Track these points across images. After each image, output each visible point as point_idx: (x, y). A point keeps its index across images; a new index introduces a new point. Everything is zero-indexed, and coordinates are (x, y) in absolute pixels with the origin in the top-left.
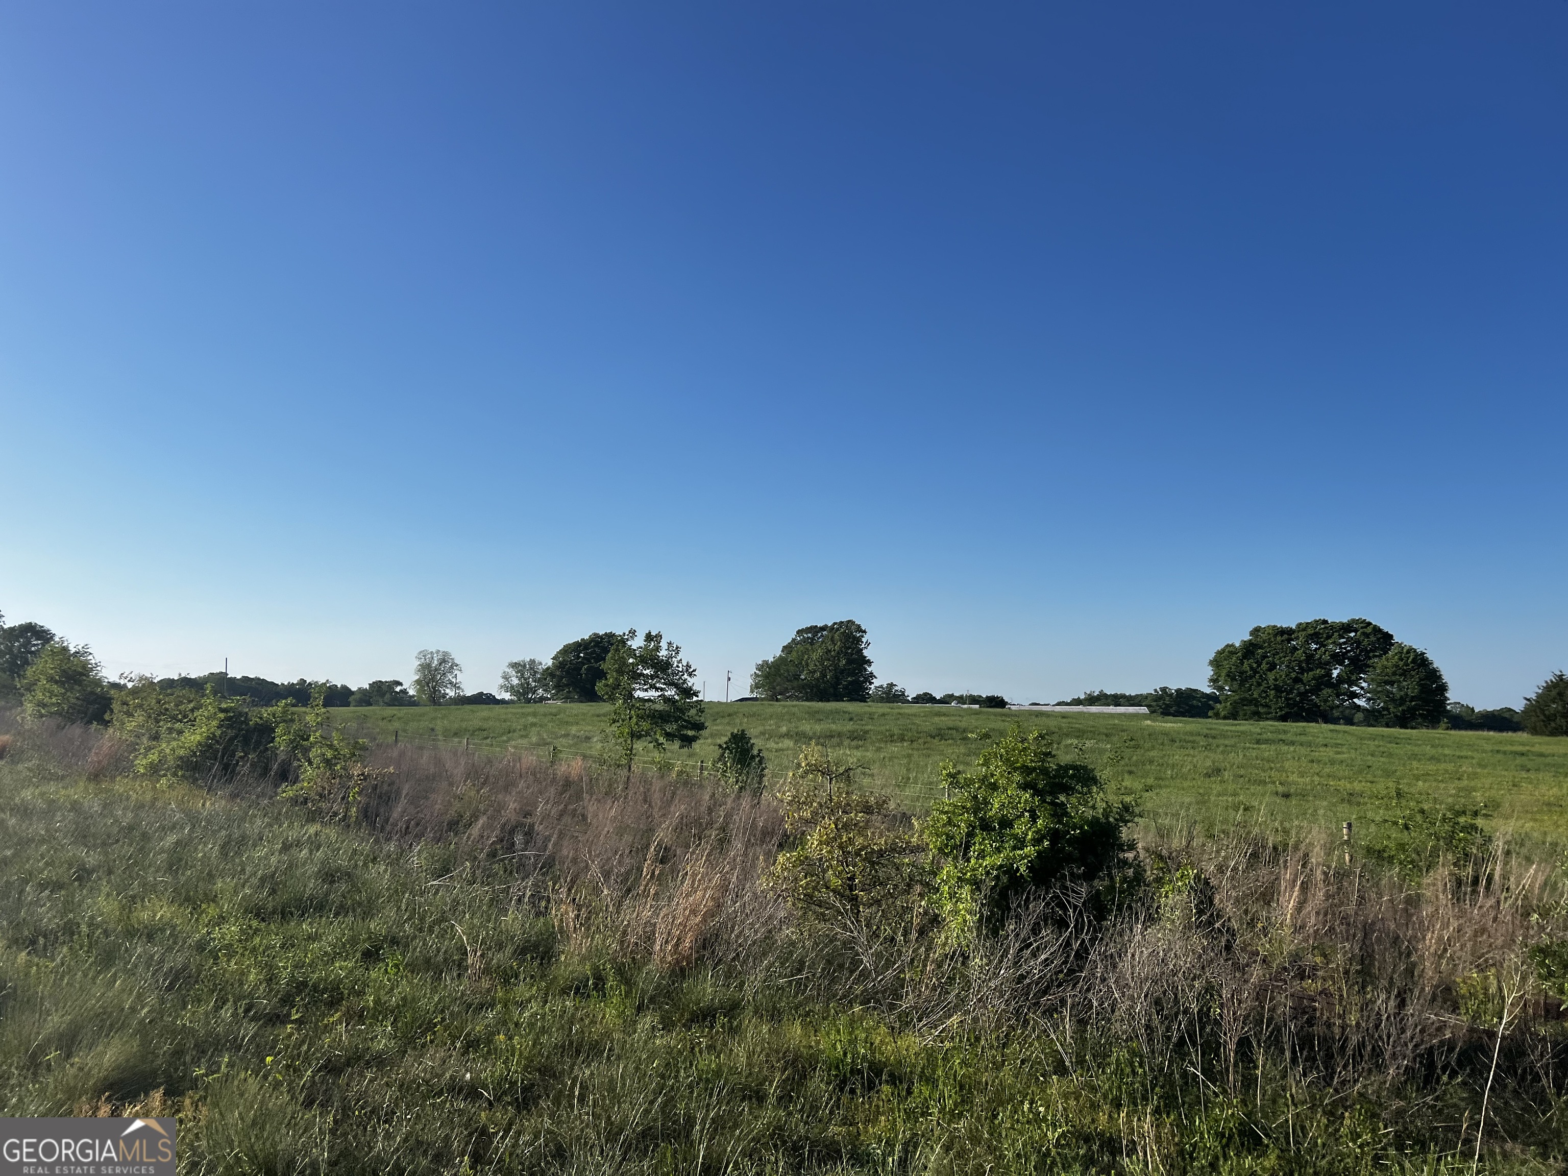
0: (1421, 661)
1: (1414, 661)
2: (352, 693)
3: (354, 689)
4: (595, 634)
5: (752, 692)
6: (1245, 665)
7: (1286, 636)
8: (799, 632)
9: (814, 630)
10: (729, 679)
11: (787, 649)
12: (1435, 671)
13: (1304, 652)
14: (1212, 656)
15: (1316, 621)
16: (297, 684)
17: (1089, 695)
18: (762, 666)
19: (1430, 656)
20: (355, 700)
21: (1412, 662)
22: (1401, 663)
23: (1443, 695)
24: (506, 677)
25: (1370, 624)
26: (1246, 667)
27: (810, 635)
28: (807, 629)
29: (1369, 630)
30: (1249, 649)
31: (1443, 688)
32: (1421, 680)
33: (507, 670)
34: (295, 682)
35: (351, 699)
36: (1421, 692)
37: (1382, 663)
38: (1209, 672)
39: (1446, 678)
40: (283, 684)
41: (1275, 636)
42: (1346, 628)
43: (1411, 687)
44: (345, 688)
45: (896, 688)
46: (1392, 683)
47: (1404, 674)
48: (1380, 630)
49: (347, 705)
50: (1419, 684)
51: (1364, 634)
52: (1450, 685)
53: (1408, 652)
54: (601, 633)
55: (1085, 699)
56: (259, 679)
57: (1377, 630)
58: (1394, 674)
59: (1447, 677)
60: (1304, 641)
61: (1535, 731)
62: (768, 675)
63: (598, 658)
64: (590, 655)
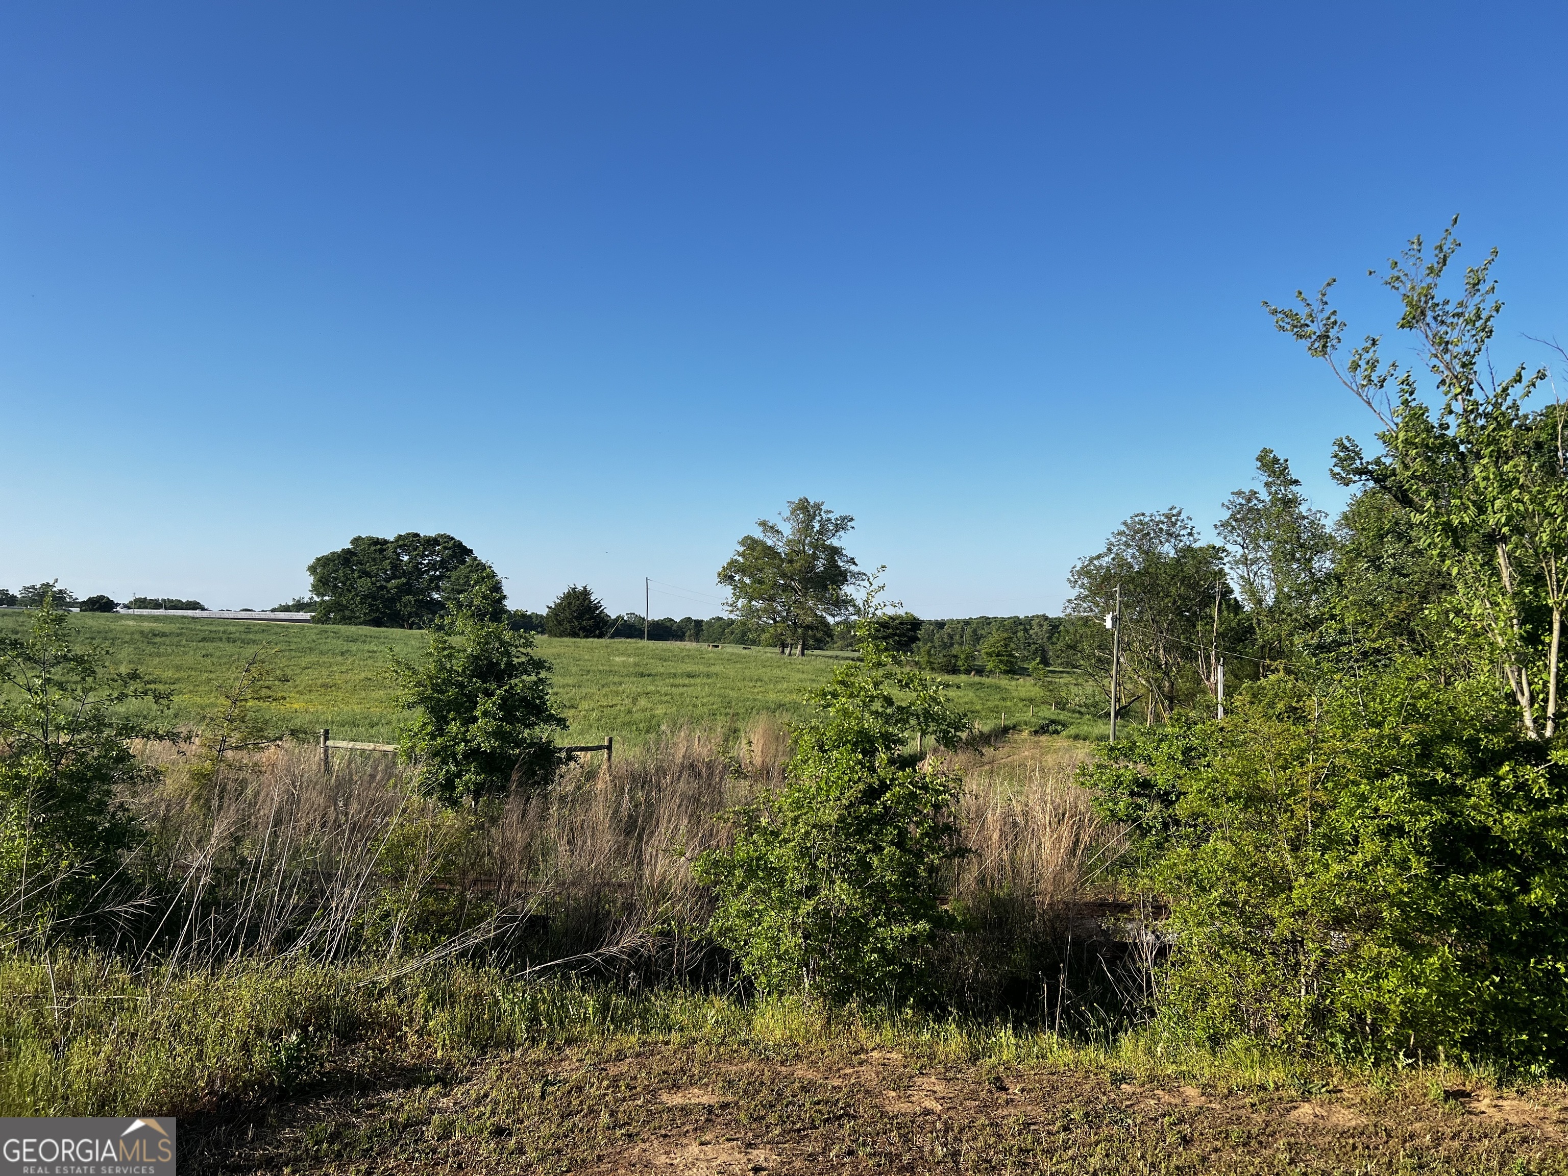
6: (341, 572)
7: (379, 546)
13: (391, 562)
14: (311, 561)
15: (409, 534)
22: (471, 574)
25: (452, 539)
26: (340, 574)
29: (451, 544)
30: (345, 558)
37: (458, 574)
41: (370, 545)
42: (431, 542)
48: (462, 546)
51: (446, 548)
53: (478, 565)
57: (459, 545)
58: (465, 584)
60: (395, 552)
61: (552, 634)
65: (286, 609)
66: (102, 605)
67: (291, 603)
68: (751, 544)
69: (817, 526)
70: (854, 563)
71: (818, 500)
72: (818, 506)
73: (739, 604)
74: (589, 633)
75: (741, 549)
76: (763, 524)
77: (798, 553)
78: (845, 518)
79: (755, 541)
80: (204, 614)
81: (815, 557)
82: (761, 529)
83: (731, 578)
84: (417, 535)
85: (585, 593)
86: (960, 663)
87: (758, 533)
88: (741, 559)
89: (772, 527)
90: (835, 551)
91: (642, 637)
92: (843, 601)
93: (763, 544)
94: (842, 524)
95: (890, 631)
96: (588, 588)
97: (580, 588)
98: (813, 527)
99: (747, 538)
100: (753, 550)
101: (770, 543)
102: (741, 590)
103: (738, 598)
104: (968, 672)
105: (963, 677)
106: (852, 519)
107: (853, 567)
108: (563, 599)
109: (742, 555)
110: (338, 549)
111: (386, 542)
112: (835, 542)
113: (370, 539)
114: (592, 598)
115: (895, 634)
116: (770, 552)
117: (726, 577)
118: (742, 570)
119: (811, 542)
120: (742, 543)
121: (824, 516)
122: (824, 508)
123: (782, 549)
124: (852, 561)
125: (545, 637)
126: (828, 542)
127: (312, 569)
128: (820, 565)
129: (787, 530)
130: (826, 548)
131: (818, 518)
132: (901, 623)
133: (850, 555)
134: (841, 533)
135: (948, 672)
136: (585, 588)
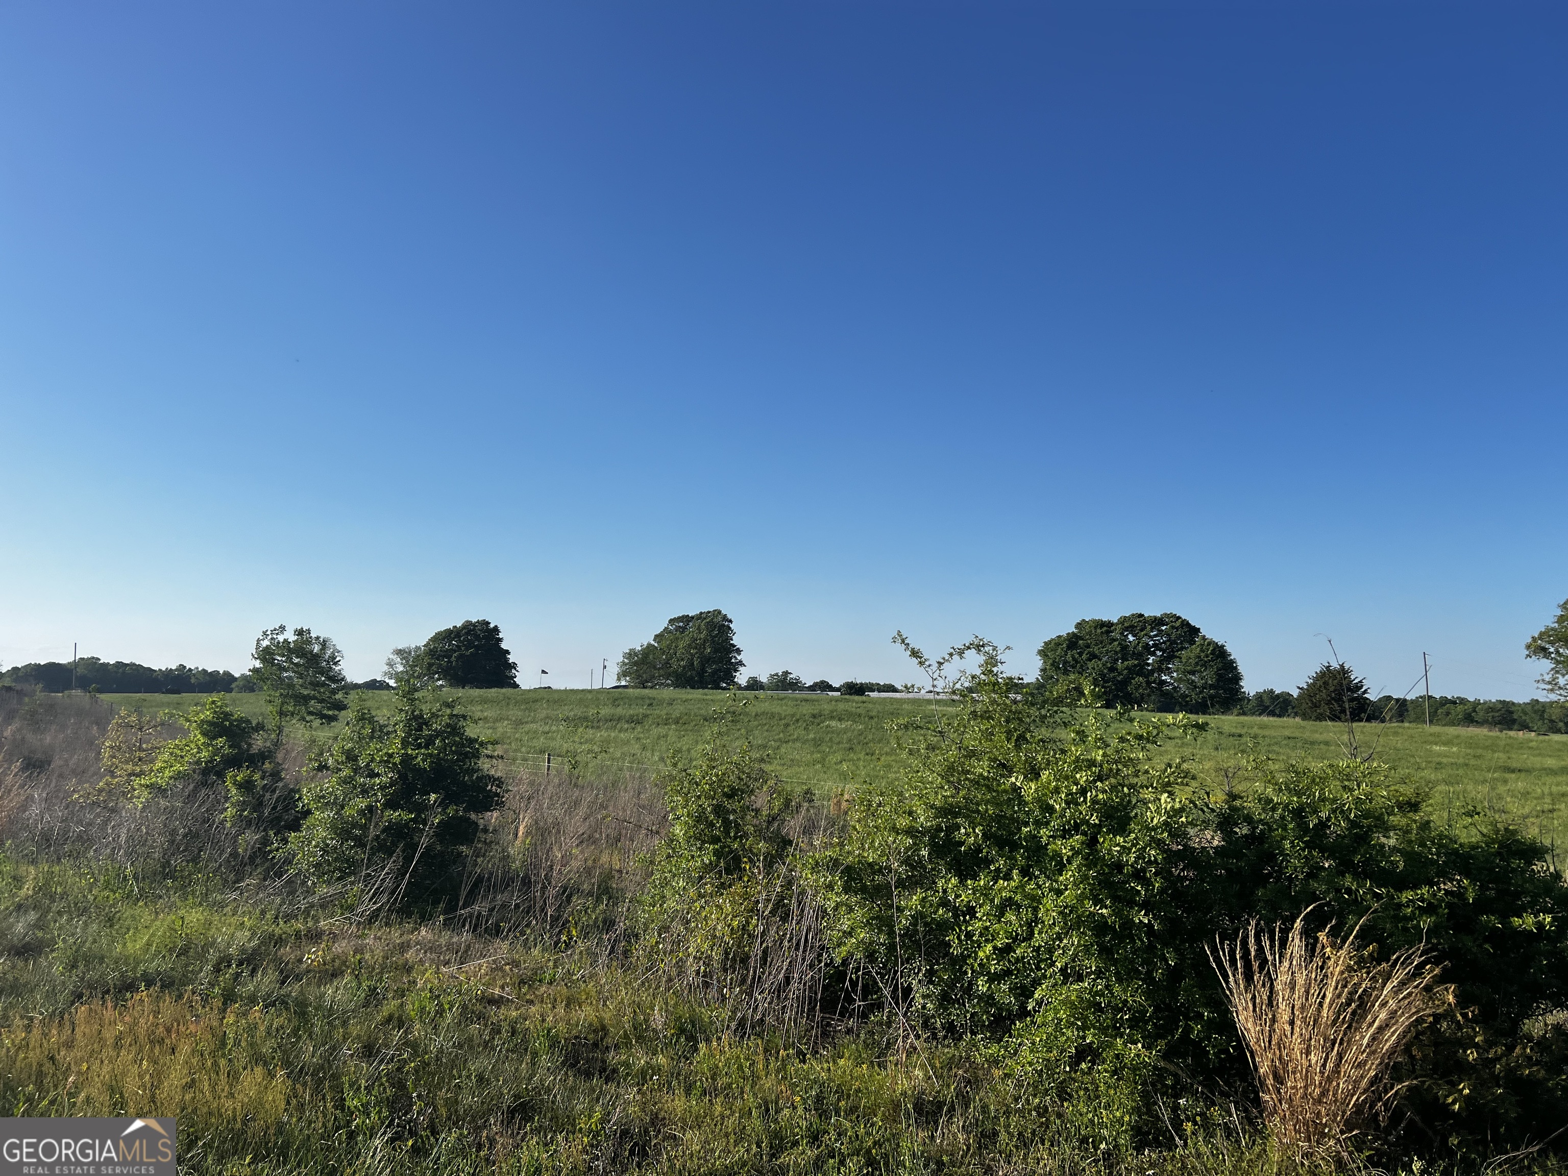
0: (1220, 653)
1: (1213, 653)
2: (235, 679)
3: (237, 675)
4: (467, 622)
5: (619, 679)
6: (1069, 656)
7: (1105, 628)
8: (671, 621)
9: (686, 619)
10: (605, 667)
11: (658, 637)
12: (1232, 662)
13: (1119, 644)
14: (1040, 645)
15: (1133, 615)
16: (176, 670)
18: (630, 654)
19: (1228, 648)
20: (237, 686)
21: (1211, 654)
22: (1202, 655)
23: (1237, 683)
24: (390, 664)
25: (1179, 618)
26: (1069, 658)
27: (681, 624)
28: (679, 618)
29: (1178, 624)
30: (1072, 641)
31: (1237, 678)
32: (1219, 669)
33: (391, 656)
34: (174, 668)
35: (233, 686)
36: (1218, 681)
37: (1189, 654)
38: (1039, 661)
39: (1241, 669)
40: (160, 670)
41: (1095, 628)
42: (1157, 622)
43: (1209, 676)
44: (227, 674)
45: (791, 676)
46: (1193, 673)
47: (1204, 665)
48: (1188, 624)
49: (230, 691)
50: (1216, 673)
51: (1173, 627)
53: (1209, 644)
54: (474, 620)
56: (134, 664)
57: (1186, 624)
58: (1197, 664)
60: (1122, 634)
61: (1305, 717)
62: (635, 664)
63: (470, 645)
64: (462, 642)
66: (855, 689)
74: (1356, 716)
83: (1544, 650)
84: (1141, 615)
85: (1343, 672)
96: (1346, 666)
97: (1335, 666)
108: (1316, 679)
110: (1064, 633)
111: (1109, 624)
113: (1094, 621)
114: (1352, 677)
125: (1300, 721)
127: (1043, 653)
136: (1342, 666)
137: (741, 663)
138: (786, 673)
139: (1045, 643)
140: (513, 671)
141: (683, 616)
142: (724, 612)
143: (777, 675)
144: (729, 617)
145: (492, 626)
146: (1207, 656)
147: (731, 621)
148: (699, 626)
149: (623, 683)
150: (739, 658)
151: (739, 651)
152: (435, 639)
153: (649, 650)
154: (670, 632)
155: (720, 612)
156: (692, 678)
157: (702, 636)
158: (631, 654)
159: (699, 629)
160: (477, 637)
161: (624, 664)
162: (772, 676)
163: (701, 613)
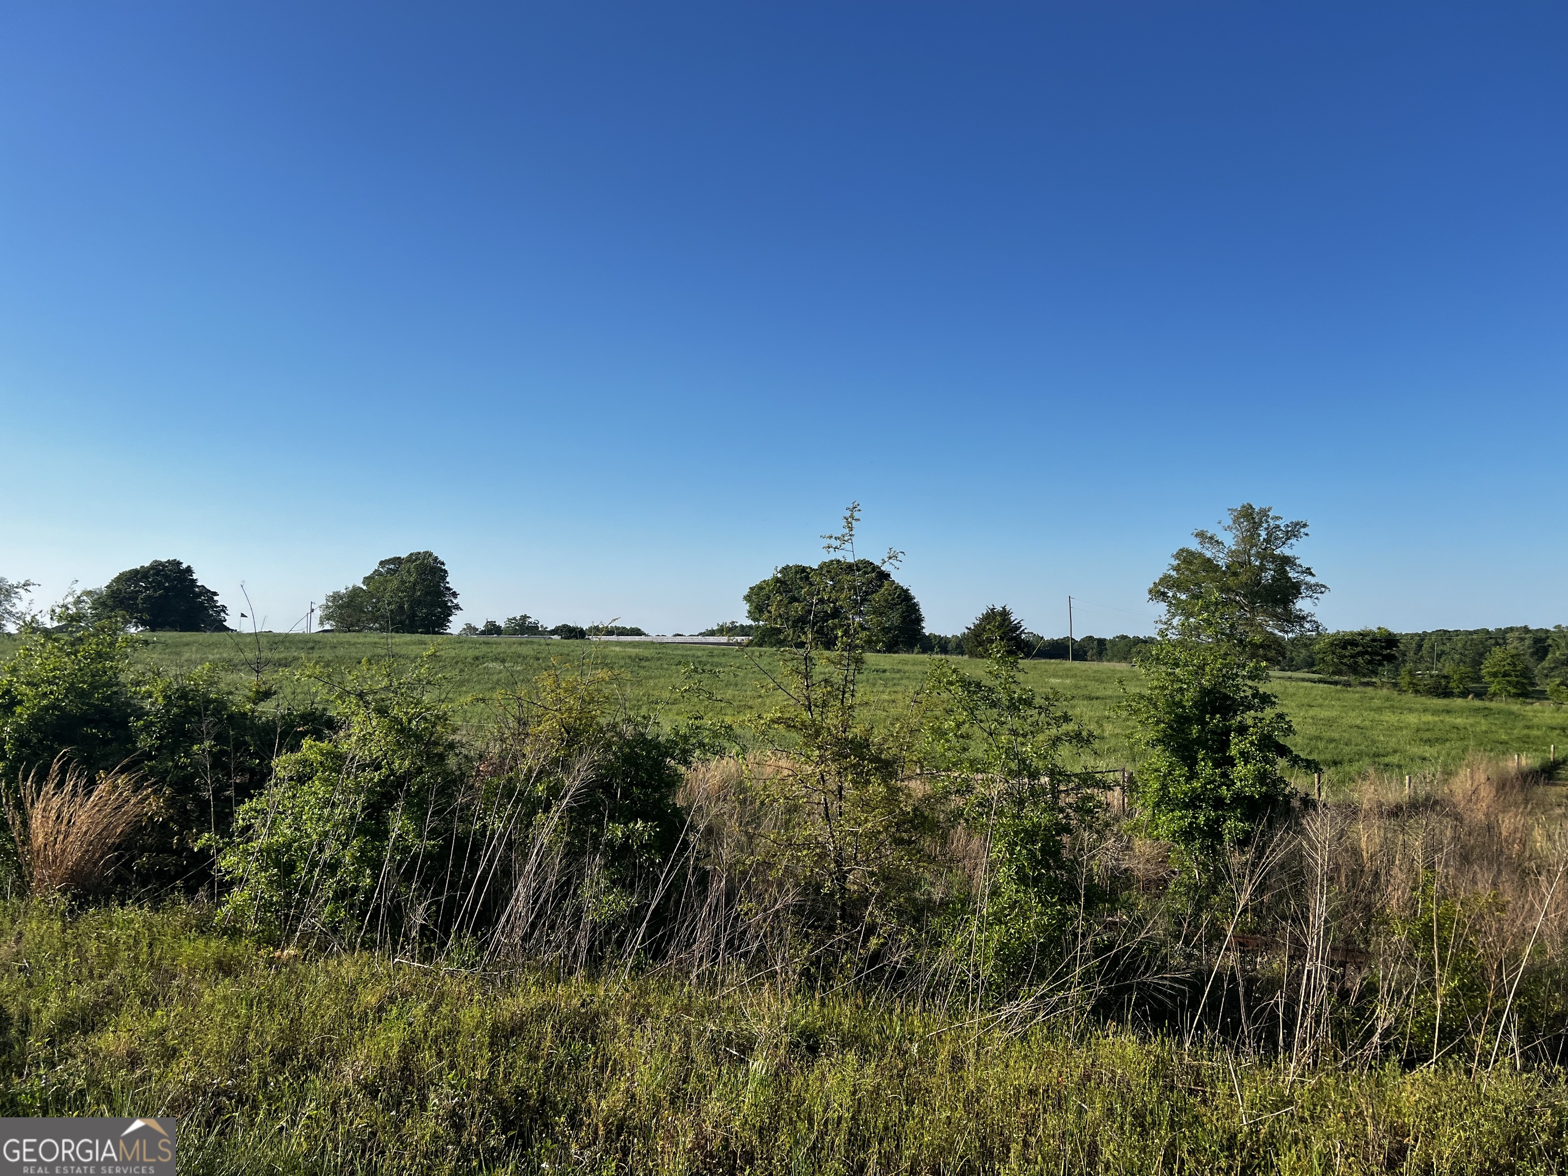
0: (905, 597)
1: (899, 596)
4: (156, 561)
5: (322, 623)
7: (806, 574)
8: (382, 563)
9: (397, 561)
11: (367, 580)
12: (915, 605)
14: (746, 591)
15: (832, 561)
17: (722, 626)
18: (334, 597)
19: (912, 592)
21: (897, 597)
22: (890, 598)
25: (872, 564)
27: (392, 566)
28: (390, 560)
29: (870, 568)
30: (776, 585)
31: (919, 620)
32: (903, 612)
36: (902, 622)
37: (879, 597)
38: (747, 607)
39: (922, 612)
41: (796, 573)
42: (850, 568)
43: (895, 618)
45: (530, 620)
47: (891, 608)
48: (880, 570)
50: (901, 615)
51: (865, 572)
52: (926, 619)
53: (896, 588)
54: (164, 560)
55: (718, 630)
57: (878, 569)
58: (885, 606)
59: (924, 611)
61: (972, 654)
62: (340, 607)
63: (160, 585)
64: (150, 583)
65: (712, 633)
67: (715, 628)
68: (1187, 558)
69: (1263, 534)
70: (1311, 574)
71: (1265, 506)
72: (1264, 513)
73: (1175, 622)
75: (1175, 563)
76: (1201, 535)
77: (1242, 565)
78: (1297, 524)
79: (1191, 553)
80: (648, 639)
81: (1262, 568)
82: (1198, 540)
83: (1164, 594)
84: (838, 562)
85: (1005, 614)
86: (1452, 685)
87: (1194, 545)
88: (1174, 573)
89: (1211, 538)
90: (1288, 561)
91: (1067, 658)
92: (1297, 616)
93: (1201, 555)
94: (1294, 531)
95: (1360, 648)
96: (1008, 609)
97: (999, 608)
98: (1259, 535)
99: (1182, 550)
100: (1191, 563)
101: (1208, 554)
102: (1177, 607)
103: (1174, 616)
104: (1464, 694)
105: (1459, 702)
106: (1305, 526)
107: (1309, 579)
108: (982, 620)
109: (1177, 569)
110: (769, 578)
111: (810, 570)
112: (1286, 551)
113: (796, 567)
114: (1012, 619)
115: (1366, 653)
116: (1209, 565)
117: (1157, 594)
118: (1177, 585)
119: (1258, 553)
120: (1177, 556)
121: (1272, 523)
122: (1271, 514)
123: (1222, 562)
124: (1309, 571)
125: (966, 657)
126: (1276, 552)
127: (748, 598)
128: (1268, 576)
129: (1230, 540)
130: (1274, 558)
131: (1265, 525)
132: (1374, 640)
133: (1305, 565)
134: (1293, 541)
135: (1438, 696)
136: (1004, 608)
137: (457, 607)
138: (525, 617)
139: (751, 588)
140: (222, 614)
141: (394, 558)
142: (435, 554)
143: (515, 619)
144: (441, 558)
145: (184, 566)
146: (893, 599)
147: (443, 564)
148: (409, 569)
149: (327, 627)
150: (455, 601)
151: (455, 595)
152: (118, 580)
153: (355, 592)
154: (380, 574)
155: (431, 555)
156: (402, 622)
157: (412, 579)
158: (336, 597)
159: (408, 572)
160: (167, 577)
161: (328, 607)
162: (509, 620)
163: (411, 554)
